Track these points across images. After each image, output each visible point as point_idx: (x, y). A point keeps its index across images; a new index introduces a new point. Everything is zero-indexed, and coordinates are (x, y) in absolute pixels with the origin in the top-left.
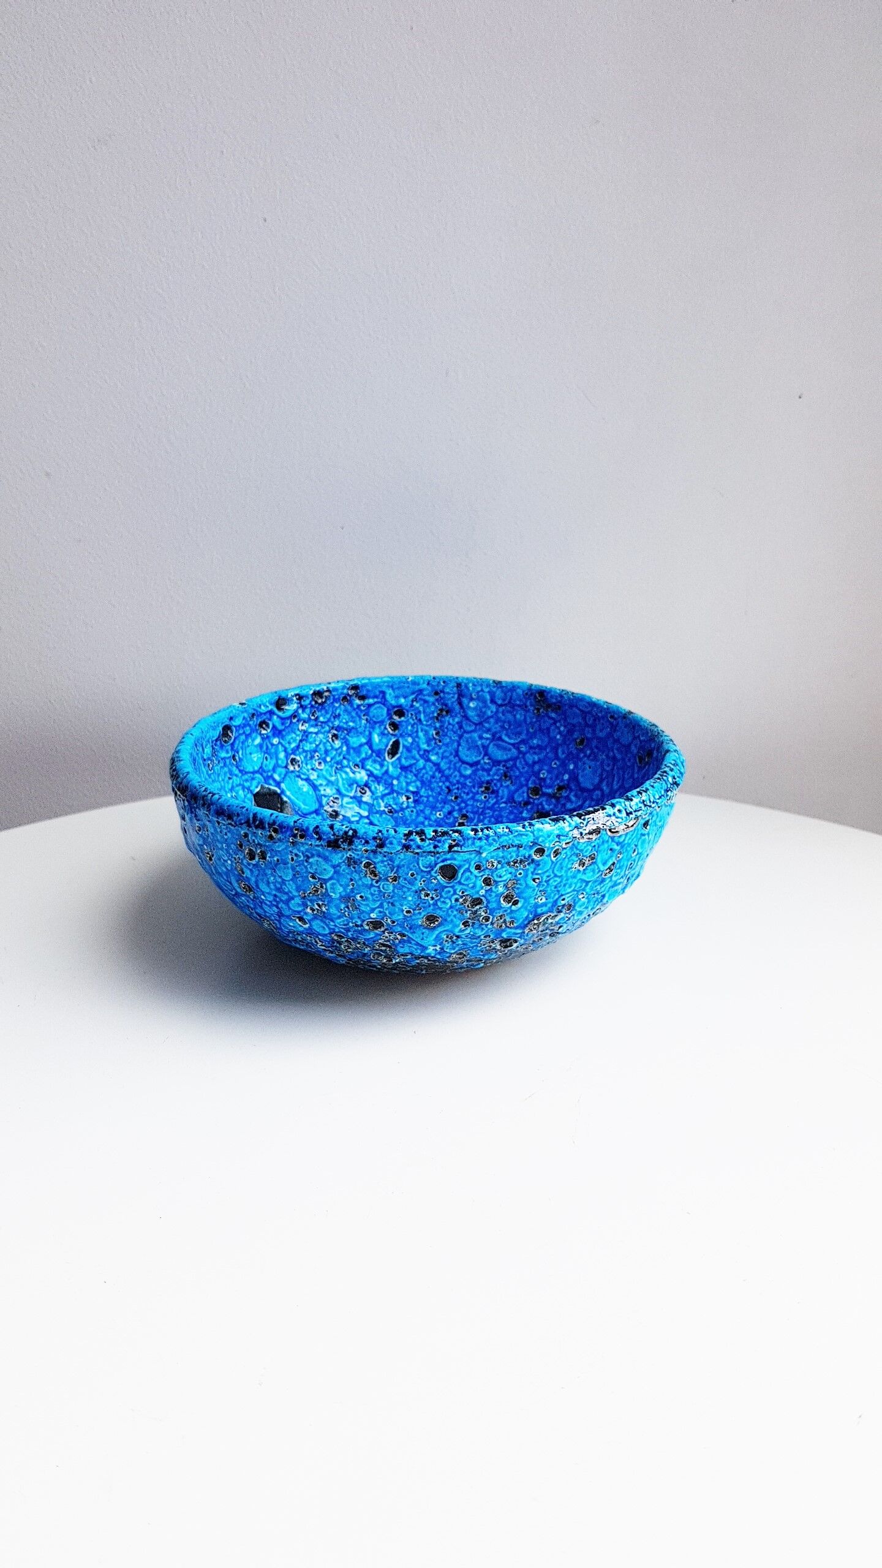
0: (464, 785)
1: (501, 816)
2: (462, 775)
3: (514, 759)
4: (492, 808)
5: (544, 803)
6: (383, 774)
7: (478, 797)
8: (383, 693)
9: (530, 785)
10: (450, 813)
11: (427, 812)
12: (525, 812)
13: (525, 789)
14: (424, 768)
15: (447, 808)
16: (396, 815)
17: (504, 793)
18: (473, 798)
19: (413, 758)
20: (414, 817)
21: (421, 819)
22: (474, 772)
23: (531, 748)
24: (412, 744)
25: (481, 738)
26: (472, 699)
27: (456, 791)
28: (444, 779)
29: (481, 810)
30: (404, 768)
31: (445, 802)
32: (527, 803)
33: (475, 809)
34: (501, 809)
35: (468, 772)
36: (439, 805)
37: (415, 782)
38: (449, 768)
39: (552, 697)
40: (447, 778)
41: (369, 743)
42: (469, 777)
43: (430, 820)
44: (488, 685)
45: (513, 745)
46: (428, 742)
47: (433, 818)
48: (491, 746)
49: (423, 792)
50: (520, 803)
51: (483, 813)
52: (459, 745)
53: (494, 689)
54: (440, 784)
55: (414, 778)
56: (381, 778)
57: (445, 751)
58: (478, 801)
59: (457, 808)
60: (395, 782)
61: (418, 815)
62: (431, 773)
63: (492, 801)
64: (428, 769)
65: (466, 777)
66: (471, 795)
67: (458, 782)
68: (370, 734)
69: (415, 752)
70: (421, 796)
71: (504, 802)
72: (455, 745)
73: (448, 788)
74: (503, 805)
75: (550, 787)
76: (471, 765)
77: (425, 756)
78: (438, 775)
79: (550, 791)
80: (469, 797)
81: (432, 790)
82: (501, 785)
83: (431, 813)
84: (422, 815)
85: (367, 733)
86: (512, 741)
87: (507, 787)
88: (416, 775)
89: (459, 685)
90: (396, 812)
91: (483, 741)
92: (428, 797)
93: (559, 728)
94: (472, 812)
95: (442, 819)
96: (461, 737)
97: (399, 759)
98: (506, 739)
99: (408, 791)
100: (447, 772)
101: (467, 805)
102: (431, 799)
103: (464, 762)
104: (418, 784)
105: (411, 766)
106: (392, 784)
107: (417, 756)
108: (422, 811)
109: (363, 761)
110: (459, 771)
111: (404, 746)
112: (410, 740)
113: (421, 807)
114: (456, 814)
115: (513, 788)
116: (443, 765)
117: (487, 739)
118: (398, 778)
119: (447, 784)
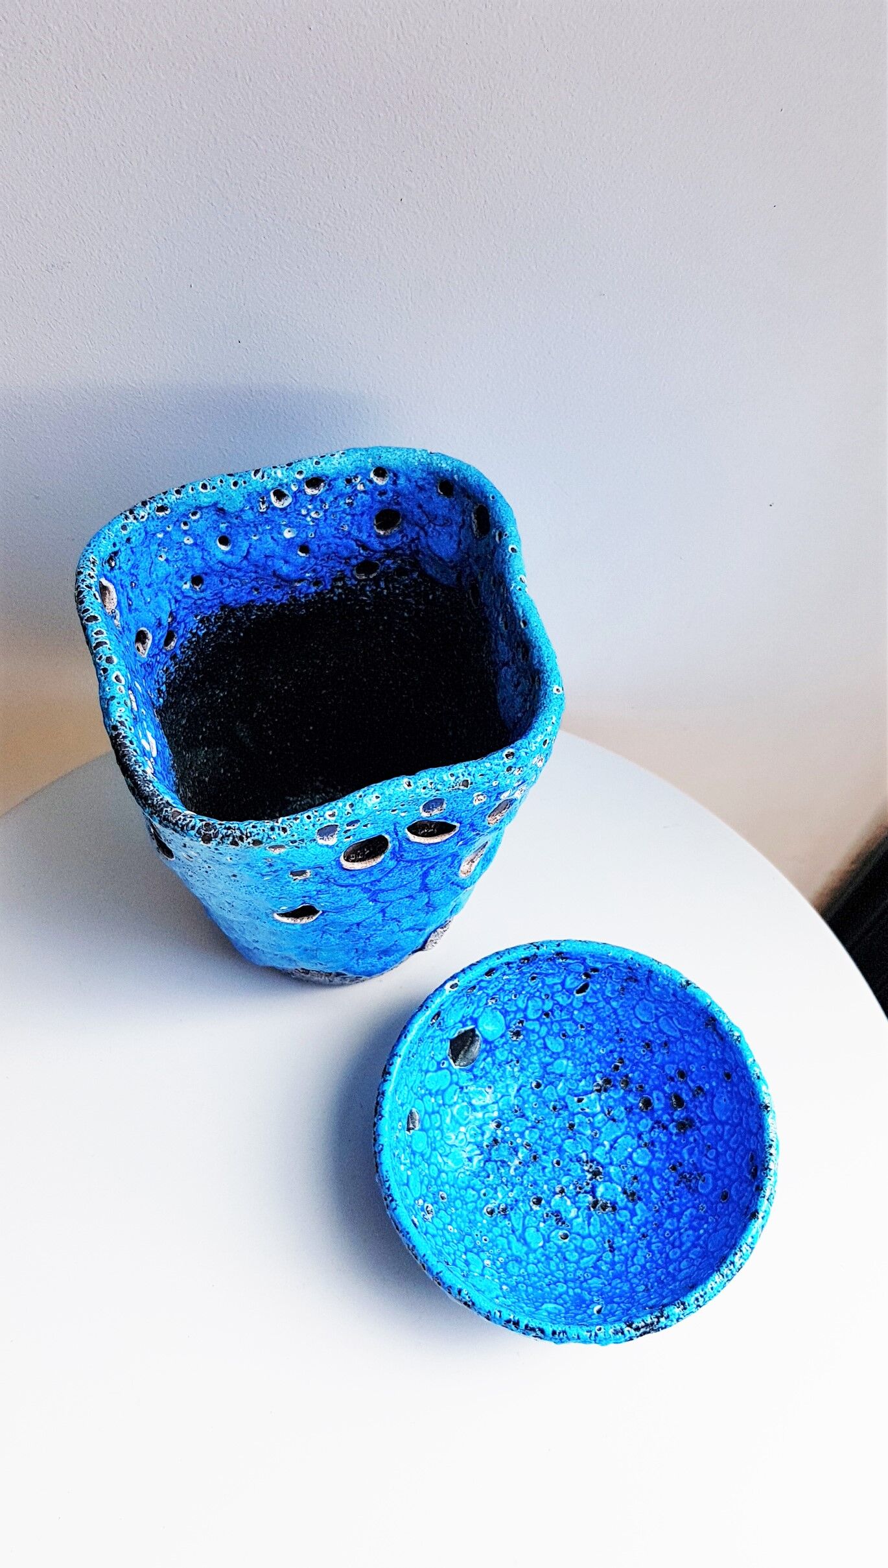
0: (631, 1034)
1: (650, 1077)
2: (631, 1025)
3: (677, 1039)
4: (645, 1064)
5: (684, 1091)
6: (568, 1005)
7: (637, 1048)
8: (584, 959)
9: (681, 1067)
10: (612, 1052)
11: (594, 1044)
12: (668, 1085)
13: (675, 1066)
14: (603, 1008)
15: (611, 1047)
16: (567, 1040)
17: (659, 1058)
18: (633, 1047)
19: (597, 999)
20: (581, 1046)
21: (586, 1050)
22: (643, 1028)
23: (692, 1042)
24: (599, 989)
25: (657, 1009)
26: (657, 985)
27: (623, 1034)
28: (616, 1021)
29: (636, 1061)
30: (586, 1004)
31: (611, 1040)
32: (672, 1079)
33: (632, 1058)
34: (651, 1070)
35: (638, 1026)
36: (606, 1042)
37: (592, 1015)
38: (624, 1016)
39: (720, 1028)
40: (620, 1022)
41: (563, 984)
42: (637, 1029)
43: (593, 1053)
44: (675, 984)
45: (680, 1030)
46: (613, 992)
47: (596, 1052)
48: (662, 1018)
49: (596, 1026)
50: (667, 1075)
51: (636, 1064)
52: (637, 1003)
53: (679, 990)
54: (613, 1024)
55: (592, 1012)
56: (565, 1007)
57: (624, 1002)
58: (637, 1051)
59: (618, 1049)
60: (576, 1012)
61: (585, 1046)
62: (607, 1013)
63: (647, 1059)
64: (606, 1009)
65: (635, 1029)
66: (633, 1044)
67: (627, 1029)
68: (565, 977)
69: (599, 995)
70: (593, 1029)
71: (657, 1066)
72: (634, 1002)
73: (618, 1029)
74: (654, 1067)
75: (693, 1081)
76: (642, 1022)
77: (608, 1000)
78: (613, 1016)
79: (692, 1085)
80: (631, 1045)
81: (604, 1026)
82: (659, 1051)
83: (596, 1047)
84: (589, 1046)
85: (563, 977)
86: (679, 1027)
87: (663, 1054)
88: (594, 1011)
89: (651, 972)
90: (569, 1037)
91: (658, 1012)
92: (598, 1031)
93: (717, 1050)
94: (629, 1059)
95: (603, 1055)
96: (641, 999)
97: (585, 997)
98: (676, 1022)
99: (584, 1021)
100: (621, 1018)
101: (627, 1051)
102: (601, 1034)
103: (637, 1017)
104: (594, 1018)
105: (594, 1003)
106: (572, 1013)
107: (601, 998)
108: (590, 1043)
109: (553, 994)
110: (631, 1021)
111: (592, 989)
112: (598, 986)
113: (590, 1038)
114: (616, 1055)
115: (667, 1059)
116: (620, 1012)
117: (661, 1012)
118: (579, 1010)
119: (618, 1026)
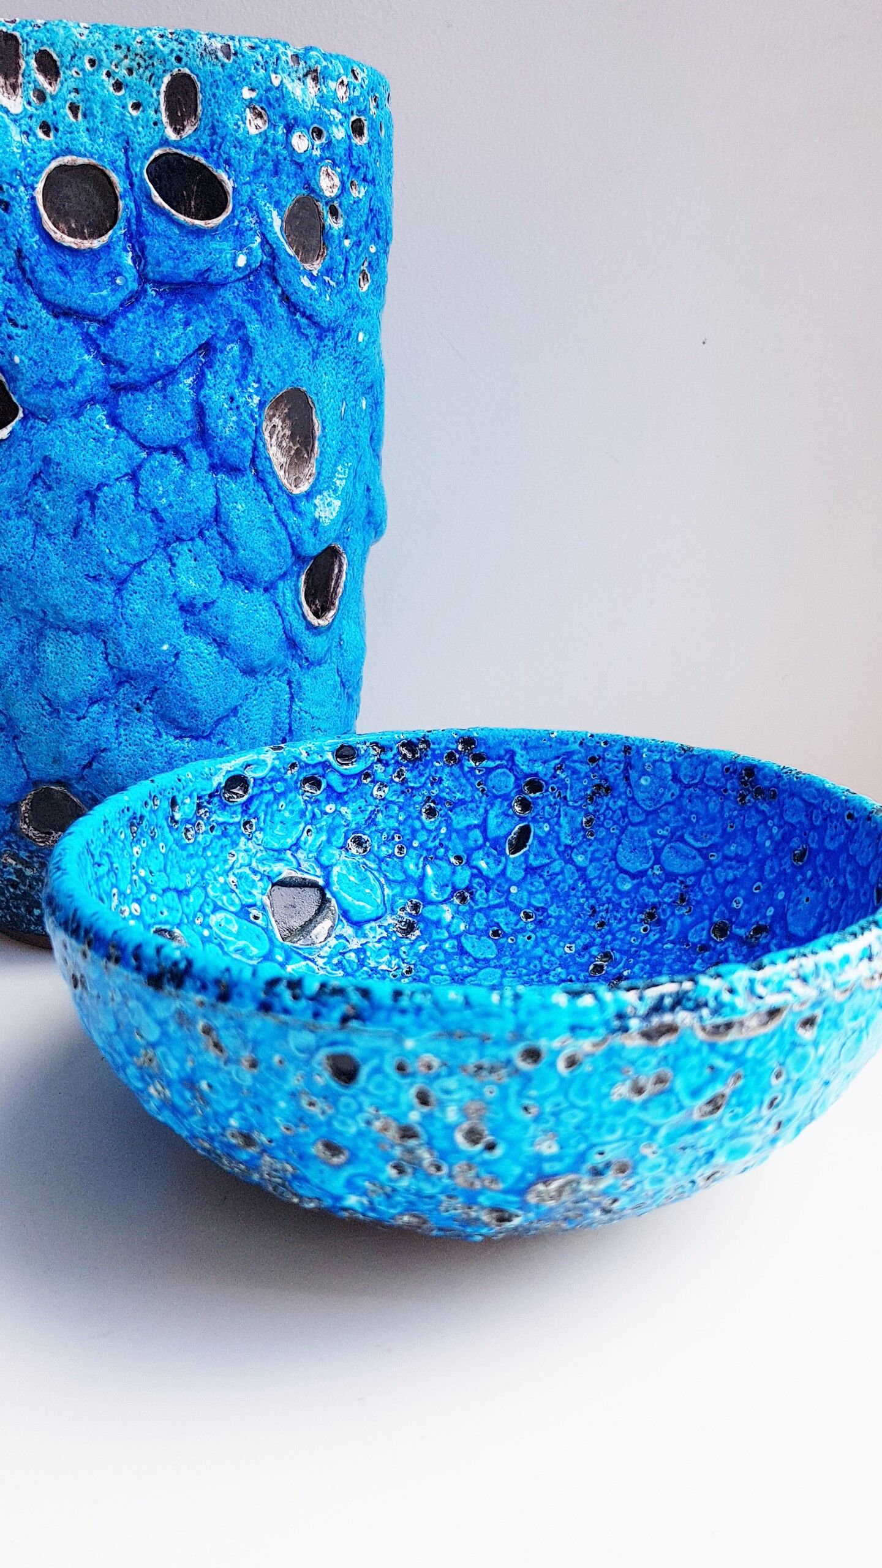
0: (617, 907)
1: (662, 964)
2: (616, 891)
3: (698, 874)
4: (650, 949)
5: (730, 951)
6: (498, 876)
7: (634, 928)
8: (513, 754)
9: (715, 919)
10: (586, 947)
11: (552, 941)
12: (699, 961)
13: (706, 923)
14: (562, 872)
15: (585, 939)
16: (502, 940)
17: (674, 926)
18: (626, 929)
19: (548, 856)
20: (528, 947)
21: (539, 951)
22: (636, 888)
23: (726, 858)
24: (548, 834)
25: (653, 834)
26: (644, 773)
27: (603, 914)
28: (588, 893)
29: (633, 949)
30: (530, 870)
31: (583, 929)
32: (704, 948)
33: (626, 947)
34: (665, 953)
35: (627, 886)
36: (572, 934)
37: (542, 892)
38: (599, 878)
39: (765, 777)
40: (594, 891)
41: (483, 827)
42: (627, 894)
43: (553, 955)
44: (672, 753)
45: (699, 850)
46: (573, 834)
47: (558, 952)
48: (666, 849)
49: (553, 910)
50: (694, 945)
51: (636, 955)
52: (619, 842)
53: (680, 759)
54: (582, 900)
55: (543, 887)
56: (494, 881)
57: (597, 850)
58: (632, 934)
59: (598, 940)
60: (514, 890)
61: (536, 945)
62: (571, 882)
63: (653, 937)
64: (567, 875)
65: (622, 894)
66: (625, 923)
67: (609, 900)
68: (486, 812)
69: (551, 847)
70: (549, 916)
71: (672, 942)
72: (614, 841)
73: (592, 907)
74: (669, 946)
75: (743, 925)
76: (633, 876)
77: (566, 854)
78: (581, 886)
79: (741, 932)
80: (620, 926)
81: (568, 909)
82: (673, 914)
83: (558, 944)
84: (543, 945)
85: (482, 811)
86: (698, 845)
87: (681, 916)
88: (547, 883)
89: (627, 749)
90: (505, 935)
91: (656, 840)
92: (558, 918)
93: (770, 829)
94: (620, 951)
95: (571, 955)
96: (623, 830)
97: (526, 855)
98: (691, 840)
99: (529, 905)
100: (595, 883)
101: (614, 939)
102: (563, 922)
103: (623, 871)
104: (548, 896)
105: (542, 867)
106: (509, 892)
107: (554, 854)
108: (544, 939)
109: (470, 852)
110: (614, 884)
111: (535, 835)
112: (546, 828)
113: (545, 933)
114: (594, 951)
115: (688, 920)
116: (592, 872)
117: (662, 837)
118: (518, 884)
119: (592, 901)
